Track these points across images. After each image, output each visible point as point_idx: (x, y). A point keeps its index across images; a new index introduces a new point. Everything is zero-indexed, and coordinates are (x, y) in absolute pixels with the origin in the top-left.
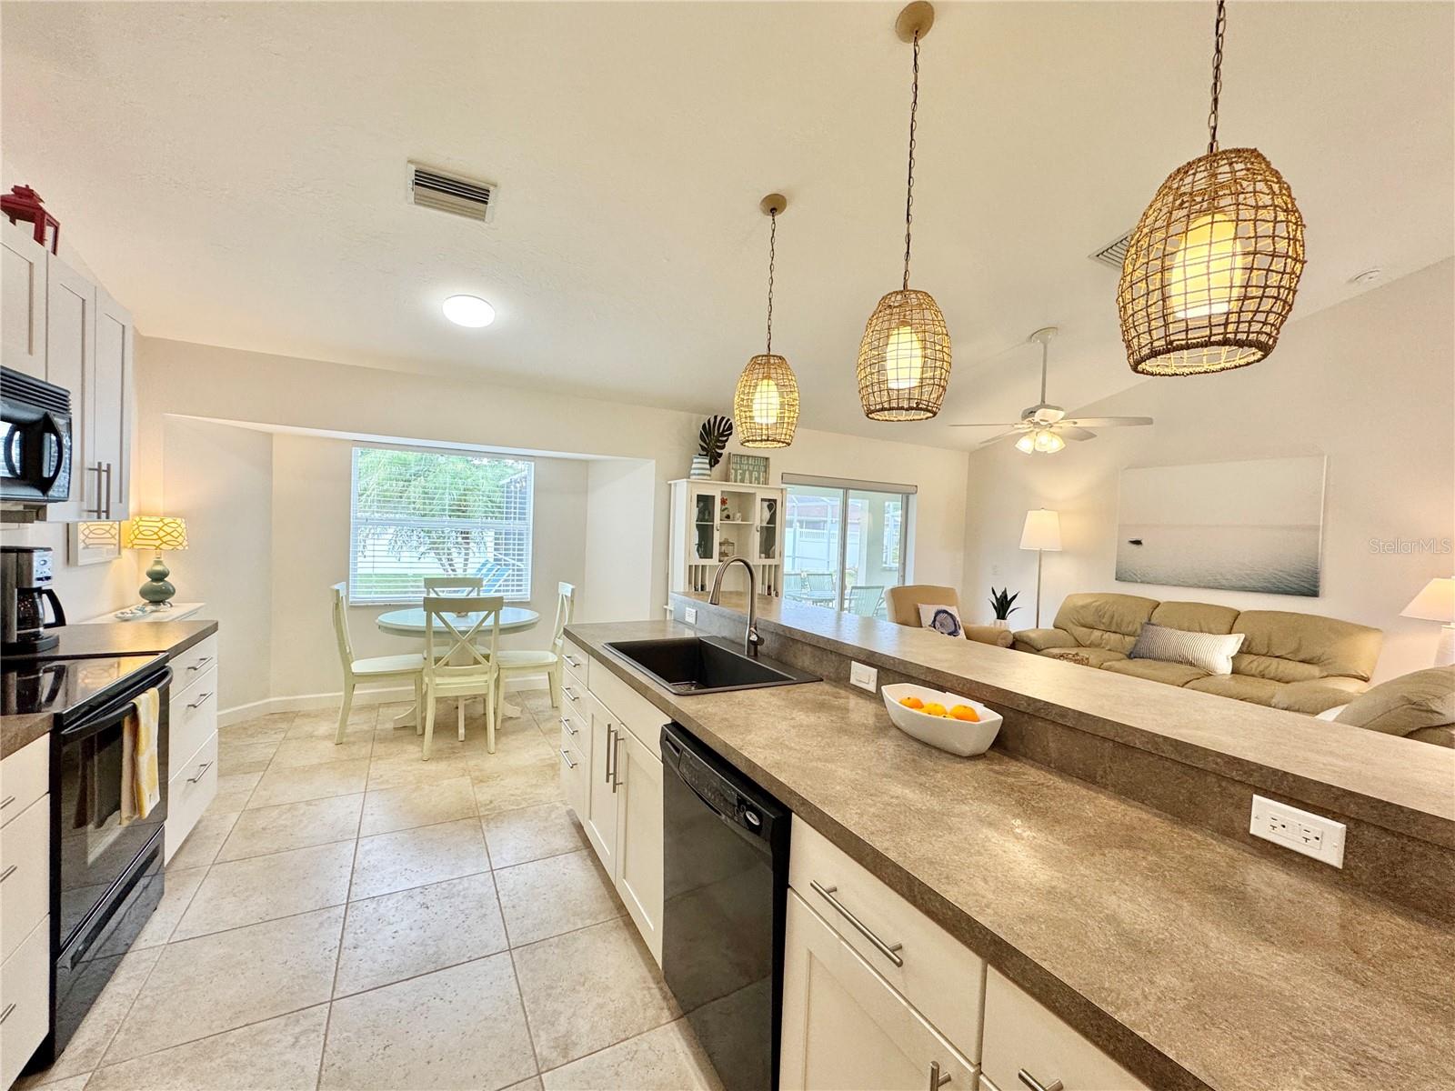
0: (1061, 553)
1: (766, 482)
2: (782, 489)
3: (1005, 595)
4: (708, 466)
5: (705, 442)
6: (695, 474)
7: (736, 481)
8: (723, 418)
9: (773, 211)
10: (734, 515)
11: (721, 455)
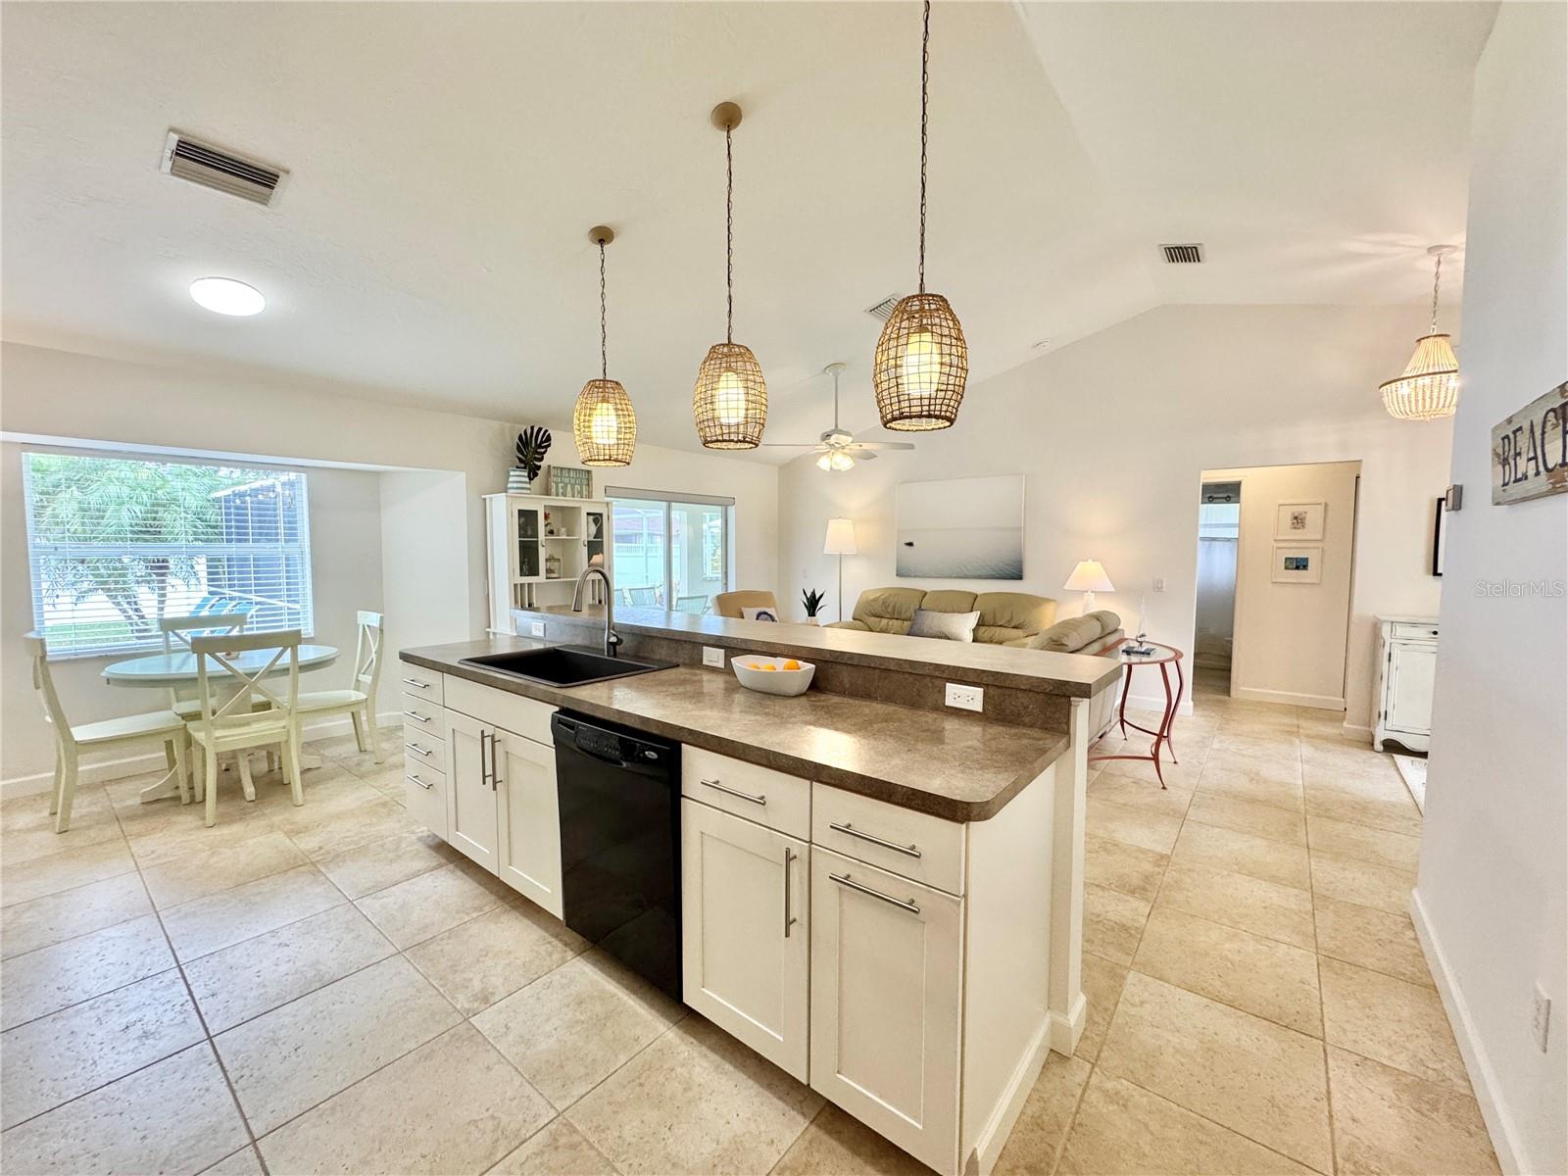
0: (855, 556)
1: (589, 496)
2: (607, 503)
3: (813, 594)
4: (527, 480)
5: (523, 454)
6: (513, 488)
7: (557, 495)
8: (540, 429)
9: (602, 242)
10: (558, 530)
11: (539, 468)
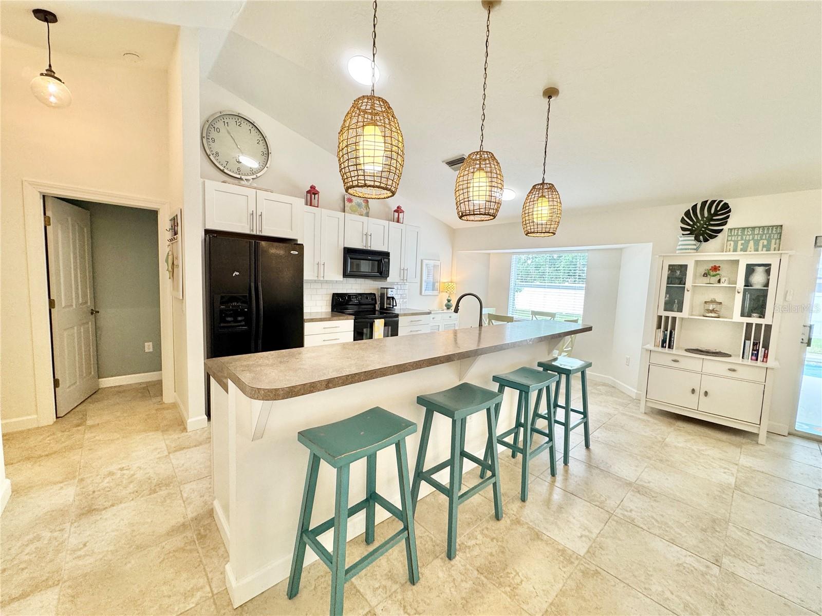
4: (695, 242)
7: (730, 251)
8: (713, 201)
11: (720, 231)
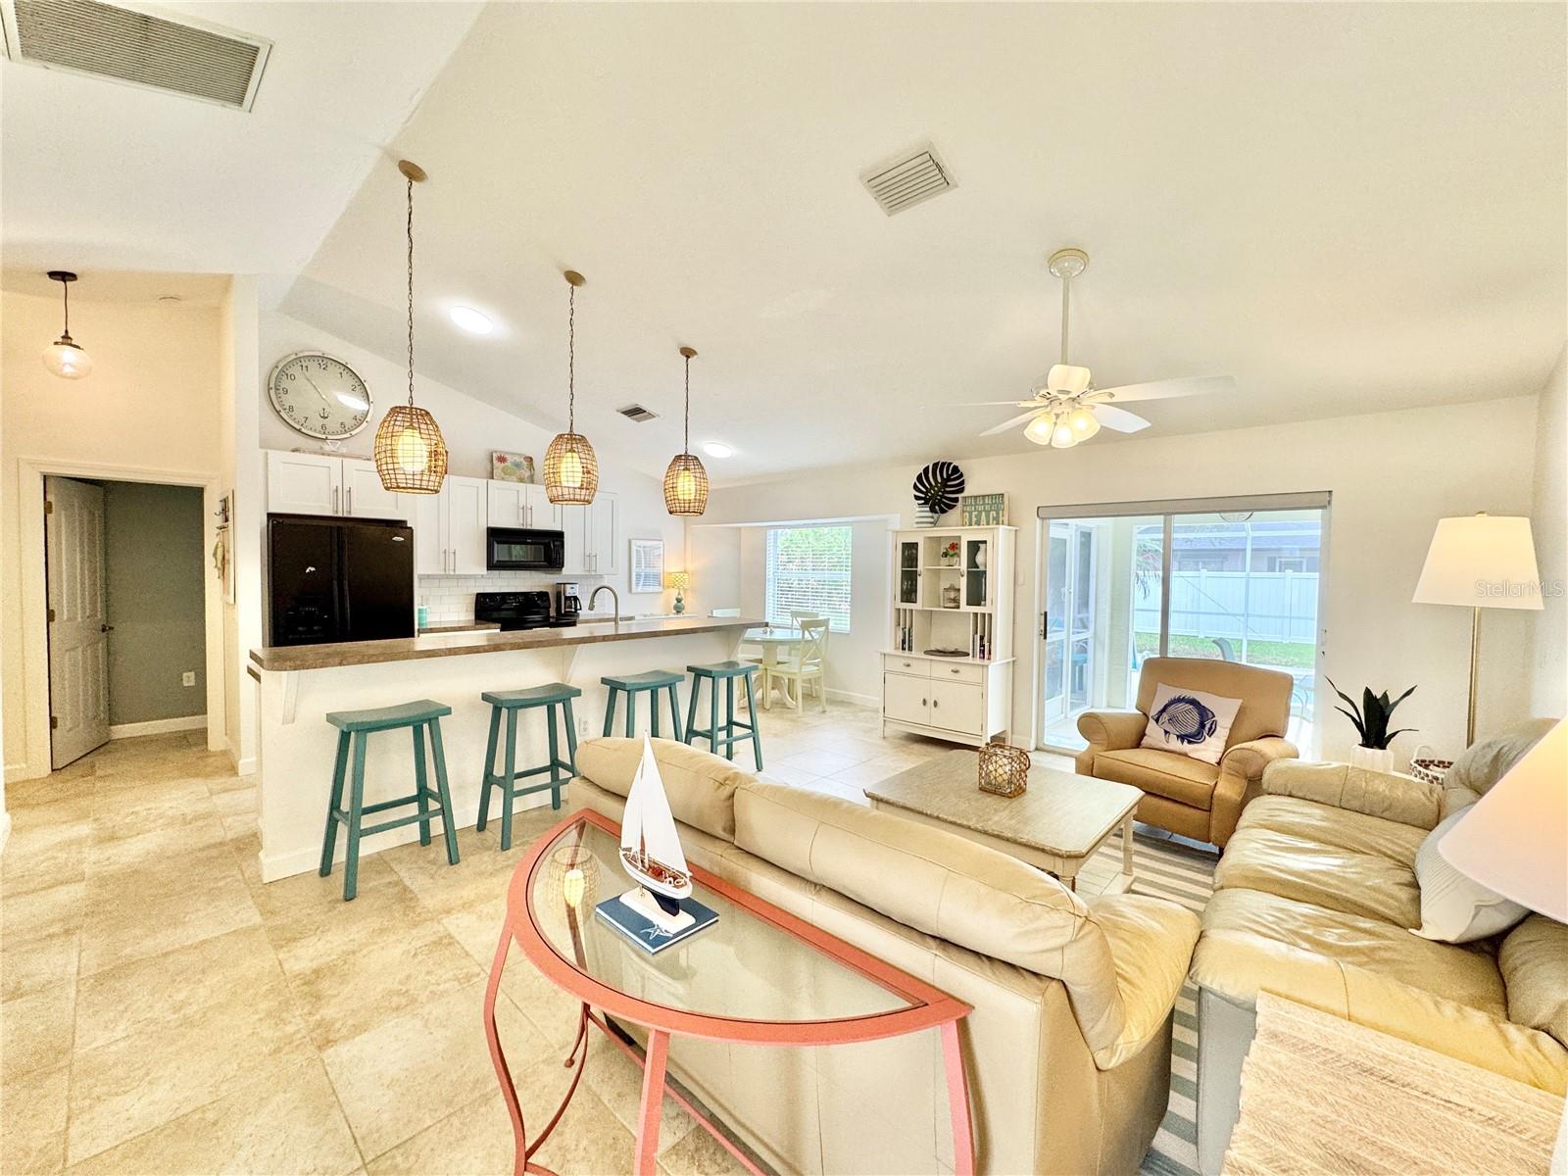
3: (1372, 696)
7: (967, 524)
8: (942, 463)
11: (956, 500)
